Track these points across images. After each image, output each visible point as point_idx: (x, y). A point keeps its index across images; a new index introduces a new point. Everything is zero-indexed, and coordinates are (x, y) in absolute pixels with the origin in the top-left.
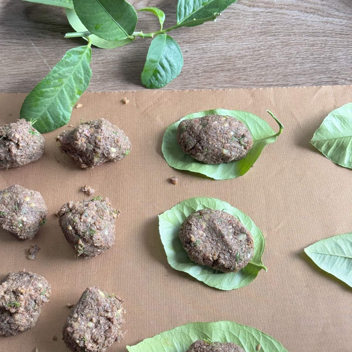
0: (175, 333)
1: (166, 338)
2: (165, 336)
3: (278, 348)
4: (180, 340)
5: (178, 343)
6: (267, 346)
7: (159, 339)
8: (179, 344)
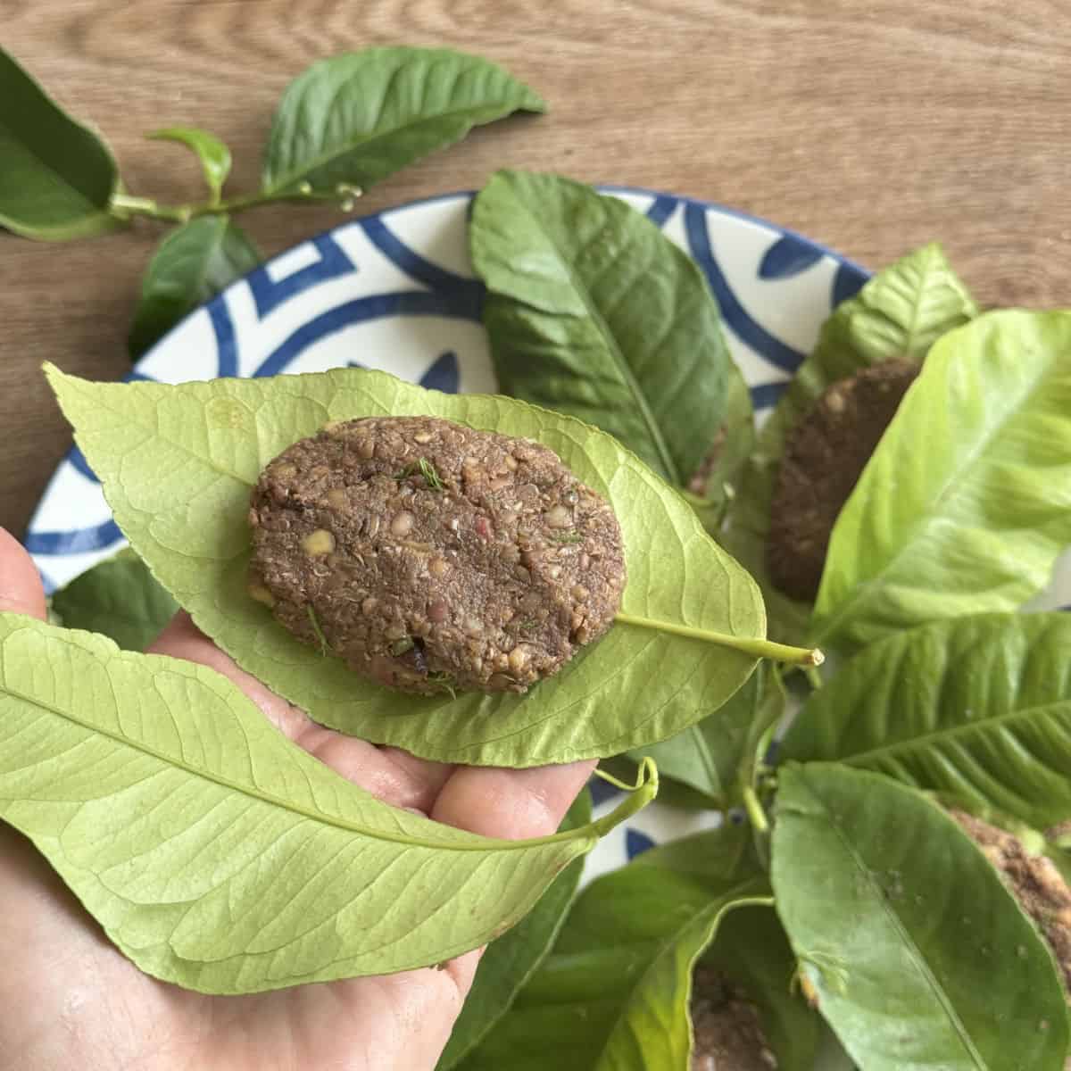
0: (274, 394)
1: (231, 399)
2: (230, 392)
3: (677, 528)
4: (283, 422)
5: (275, 428)
6: (635, 510)
7: (200, 396)
8: (276, 436)
